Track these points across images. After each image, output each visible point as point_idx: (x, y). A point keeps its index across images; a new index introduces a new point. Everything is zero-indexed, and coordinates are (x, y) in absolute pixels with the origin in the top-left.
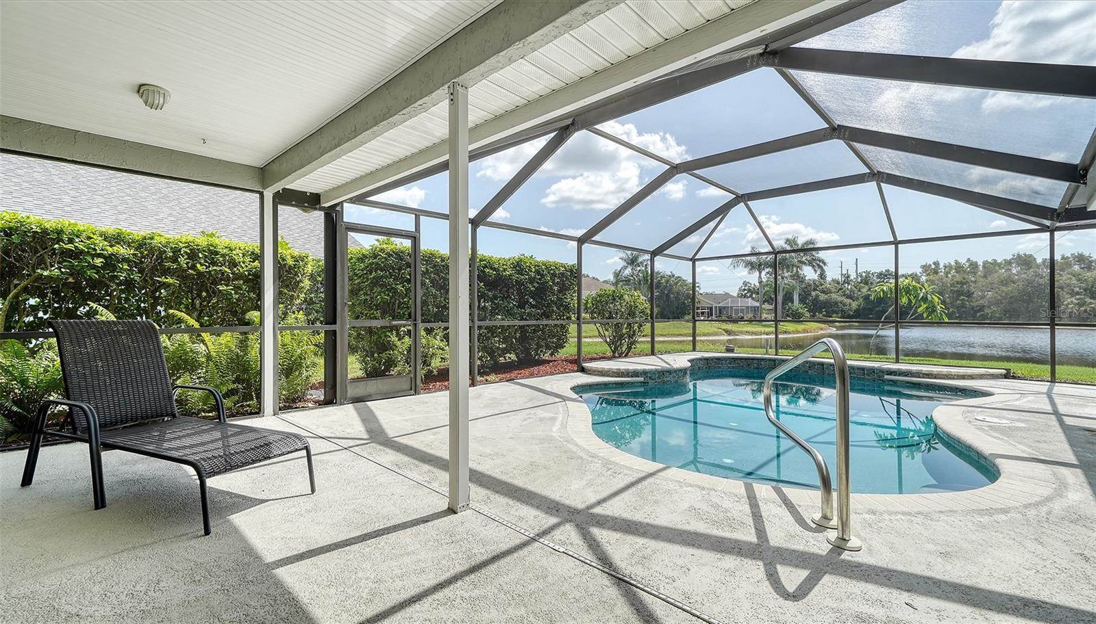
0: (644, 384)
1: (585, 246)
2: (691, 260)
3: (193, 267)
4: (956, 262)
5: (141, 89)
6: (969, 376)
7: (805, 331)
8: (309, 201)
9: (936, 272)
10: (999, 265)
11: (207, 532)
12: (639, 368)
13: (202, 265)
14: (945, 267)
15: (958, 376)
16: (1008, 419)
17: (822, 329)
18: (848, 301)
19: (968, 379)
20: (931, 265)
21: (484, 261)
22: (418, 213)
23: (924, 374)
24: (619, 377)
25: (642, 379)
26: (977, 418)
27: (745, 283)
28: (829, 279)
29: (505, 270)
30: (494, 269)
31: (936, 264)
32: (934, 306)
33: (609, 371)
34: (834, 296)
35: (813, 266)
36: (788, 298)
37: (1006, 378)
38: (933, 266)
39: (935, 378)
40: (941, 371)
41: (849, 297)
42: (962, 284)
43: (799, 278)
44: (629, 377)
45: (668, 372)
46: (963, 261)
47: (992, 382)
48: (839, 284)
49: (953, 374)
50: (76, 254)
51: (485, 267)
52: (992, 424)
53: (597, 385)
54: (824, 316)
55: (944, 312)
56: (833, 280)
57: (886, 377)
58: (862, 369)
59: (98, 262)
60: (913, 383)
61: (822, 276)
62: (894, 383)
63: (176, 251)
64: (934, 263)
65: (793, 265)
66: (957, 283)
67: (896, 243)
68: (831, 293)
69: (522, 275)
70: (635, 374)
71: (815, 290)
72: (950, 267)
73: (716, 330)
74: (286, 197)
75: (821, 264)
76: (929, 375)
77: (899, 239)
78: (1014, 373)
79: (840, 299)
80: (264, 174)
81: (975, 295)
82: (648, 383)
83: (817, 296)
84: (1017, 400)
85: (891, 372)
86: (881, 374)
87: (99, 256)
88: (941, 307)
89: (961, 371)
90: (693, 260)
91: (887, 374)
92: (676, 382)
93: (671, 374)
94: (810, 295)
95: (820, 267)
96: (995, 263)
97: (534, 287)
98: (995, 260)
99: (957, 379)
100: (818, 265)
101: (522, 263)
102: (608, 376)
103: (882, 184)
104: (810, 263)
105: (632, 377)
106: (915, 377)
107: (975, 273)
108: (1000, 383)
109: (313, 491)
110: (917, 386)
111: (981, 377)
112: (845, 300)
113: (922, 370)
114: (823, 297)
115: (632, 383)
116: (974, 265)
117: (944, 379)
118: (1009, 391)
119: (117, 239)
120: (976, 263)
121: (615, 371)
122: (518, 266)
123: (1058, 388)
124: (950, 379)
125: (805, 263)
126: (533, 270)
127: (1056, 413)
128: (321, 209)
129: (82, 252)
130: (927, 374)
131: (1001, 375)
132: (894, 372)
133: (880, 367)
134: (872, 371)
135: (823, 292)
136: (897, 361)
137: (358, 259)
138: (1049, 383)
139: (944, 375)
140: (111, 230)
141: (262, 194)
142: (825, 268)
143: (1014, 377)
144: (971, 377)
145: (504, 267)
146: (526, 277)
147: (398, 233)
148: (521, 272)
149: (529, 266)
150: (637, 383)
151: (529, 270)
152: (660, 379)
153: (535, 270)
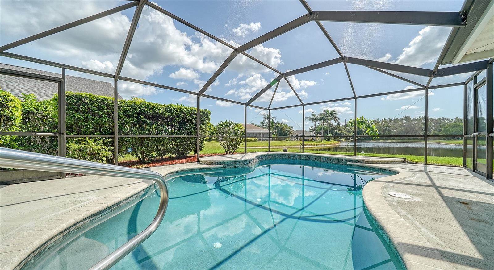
0: (224, 168)
2: (268, 109)
4: (385, 119)
6: (387, 162)
7: (331, 144)
9: (378, 123)
10: (399, 120)
12: (221, 160)
14: (381, 121)
15: (382, 162)
16: (409, 193)
17: (337, 143)
18: (348, 133)
19: (386, 163)
20: (376, 120)
21: (145, 104)
23: (365, 161)
24: (211, 165)
25: (222, 166)
26: (390, 193)
27: (311, 127)
28: (341, 125)
29: (159, 110)
30: (151, 109)
31: (378, 120)
32: (373, 130)
33: (206, 162)
34: (343, 131)
35: (335, 120)
36: (326, 132)
37: (404, 163)
38: (377, 121)
39: (371, 163)
40: (374, 160)
41: (348, 132)
42: (386, 127)
43: (330, 125)
44: (215, 165)
45: (238, 162)
46: (387, 119)
47: (398, 165)
48: (344, 127)
49: (379, 161)
51: (145, 107)
52: (399, 199)
53: (195, 170)
54: (339, 139)
55: (377, 132)
56: (342, 126)
57: (348, 163)
58: (338, 159)
60: (361, 166)
61: (339, 124)
62: (352, 166)
64: (377, 120)
65: (327, 120)
66: (385, 127)
67: (356, 98)
68: (342, 130)
69: (172, 113)
70: (219, 163)
71: (336, 129)
72: (383, 121)
73: (298, 144)
75: (337, 119)
76: (368, 162)
77: (357, 96)
78: (408, 160)
79: (345, 133)
81: (391, 131)
82: (226, 168)
83: (337, 131)
84: (412, 176)
85: (351, 161)
86: (346, 161)
88: (376, 130)
89: (383, 159)
90: (269, 110)
91: (349, 162)
92: (243, 167)
93: (239, 163)
94: (334, 131)
95: (337, 120)
96: (397, 120)
98: (398, 119)
99: (381, 164)
100: (336, 119)
101: (171, 107)
102: (206, 164)
103: (346, 63)
104: (333, 119)
105: (217, 165)
106: (362, 163)
107: (391, 123)
108: (402, 165)
110: (362, 167)
111: (393, 162)
112: (347, 133)
113: (365, 159)
114: (339, 132)
115: (217, 168)
116: (391, 120)
117: (375, 163)
118: (406, 171)
120: (391, 119)
121: (209, 162)
122: (169, 109)
123: (430, 168)
124: (378, 163)
125: (331, 119)
126: (179, 111)
127: (434, 186)
130: (367, 162)
131: (402, 161)
132: (352, 160)
133: (345, 158)
134: (342, 160)
135: (339, 130)
136: (355, 155)
138: (424, 165)
139: (375, 162)
142: (339, 121)
143: (408, 162)
144: (388, 163)
145: (159, 108)
146: (174, 114)
147: (48, 78)
148: (170, 111)
149: (176, 109)
150: (219, 168)
151: (176, 111)
152: (233, 165)
153: (180, 111)
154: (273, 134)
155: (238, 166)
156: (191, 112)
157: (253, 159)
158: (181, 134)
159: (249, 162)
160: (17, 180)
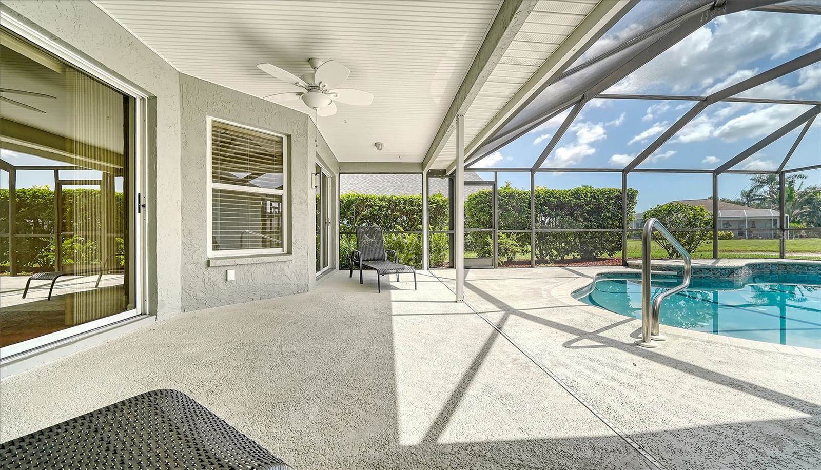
0: (678, 276)
1: (629, 175)
3: (405, 208)
5: (376, 144)
8: (442, 173)
11: (379, 292)
12: (673, 264)
13: (408, 207)
21: (549, 192)
22: (496, 171)
25: (676, 273)
29: (564, 198)
30: (556, 197)
45: (706, 269)
50: (371, 206)
51: (549, 196)
59: (377, 208)
63: (400, 202)
69: (579, 200)
70: (669, 268)
74: (432, 173)
80: (423, 165)
87: (378, 206)
92: (717, 278)
93: (710, 271)
97: (590, 207)
101: (579, 192)
109: (416, 289)
115: (665, 275)
119: (382, 199)
122: (576, 194)
126: (589, 196)
128: (447, 176)
129: (373, 205)
137: (473, 199)
140: (380, 196)
141: (422, 174)
145: (564, 196)
146: (583, 201)
147: (488, 182)
148: (578, 198)
149: (586, 193)
150: (670, 275)
151: (585, 196)
152: (696, 274)
153: (591, 196)
154: (793, 221)
155: (708, 276)
156: (606, 196)
157: (741, 268)
158: (591, 228)
159: (732, 271)
160: (471, 266)
